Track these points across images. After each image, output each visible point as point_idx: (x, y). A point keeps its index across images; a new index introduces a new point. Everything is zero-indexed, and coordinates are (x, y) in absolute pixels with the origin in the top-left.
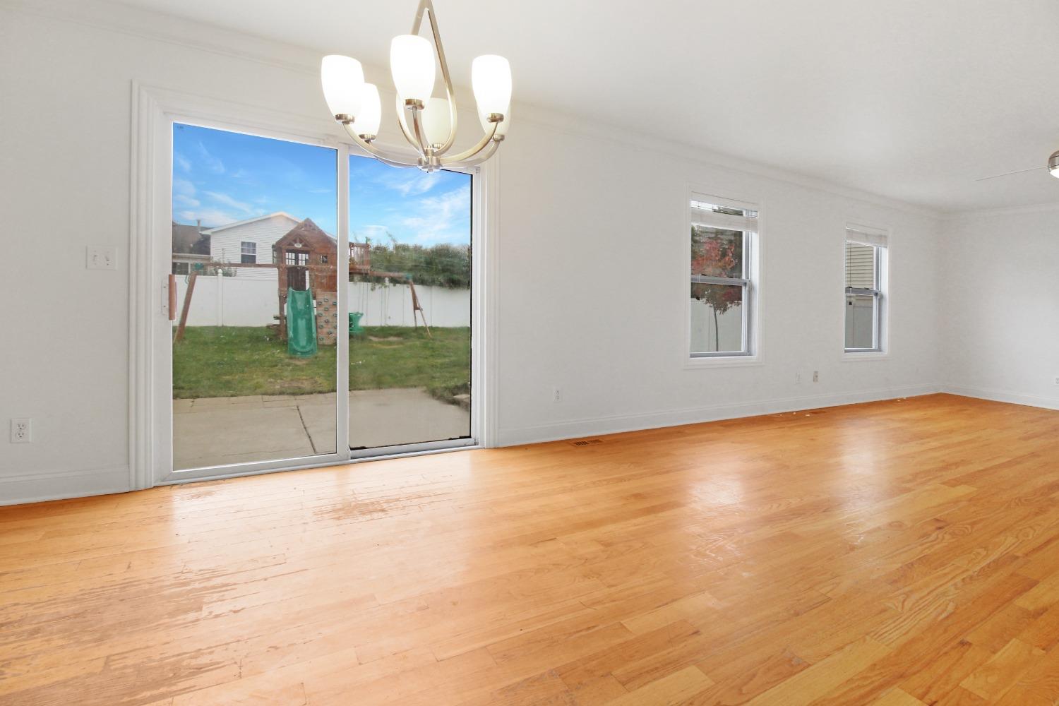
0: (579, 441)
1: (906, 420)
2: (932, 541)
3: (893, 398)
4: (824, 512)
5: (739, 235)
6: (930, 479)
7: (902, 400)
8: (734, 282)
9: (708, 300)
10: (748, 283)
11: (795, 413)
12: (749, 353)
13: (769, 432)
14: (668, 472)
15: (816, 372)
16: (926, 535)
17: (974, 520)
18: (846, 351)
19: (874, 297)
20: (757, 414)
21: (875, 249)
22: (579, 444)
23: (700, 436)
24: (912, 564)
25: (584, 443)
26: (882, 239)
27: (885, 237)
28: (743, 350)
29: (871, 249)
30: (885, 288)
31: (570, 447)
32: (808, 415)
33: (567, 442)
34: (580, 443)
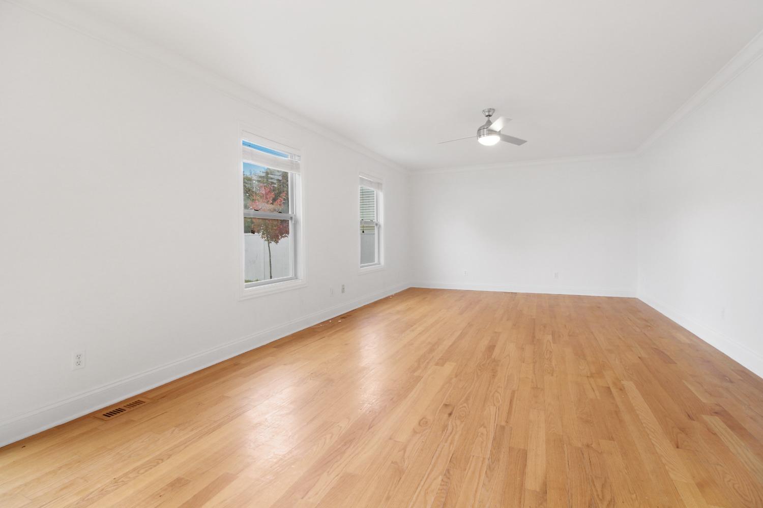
0: (111, 410)
1: (398, 312)
2: (451, 433)
3: (387, 296)
4: (369, 429)
5: (285, 176)
6: (428, 363)
7: (392, 296)
8: (282, 217)
9: (263, 234)
10: (293, 217)
11: (330, 321)
12: (296, 277)
13: (313, 345)
14: (219, 426)
15: (343, 286)
16: (445, 427)
17: (465, 396)
18: (362, 267)
19: (376, 227)
20: (304, 328)
21: (375, 193)
22: (109, 415)
23: (256, 365)
24: (448, 471)
25: (120, 411)
26: (379, 185)
27: (381, 184)
28: (291, 275)
29: (373, 193)
30: (381, 220)
31: (97, 423)
32: (340, 321)
33: (93, 416)
34: (113, 413)
